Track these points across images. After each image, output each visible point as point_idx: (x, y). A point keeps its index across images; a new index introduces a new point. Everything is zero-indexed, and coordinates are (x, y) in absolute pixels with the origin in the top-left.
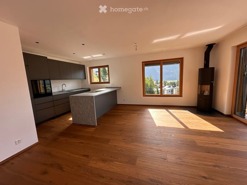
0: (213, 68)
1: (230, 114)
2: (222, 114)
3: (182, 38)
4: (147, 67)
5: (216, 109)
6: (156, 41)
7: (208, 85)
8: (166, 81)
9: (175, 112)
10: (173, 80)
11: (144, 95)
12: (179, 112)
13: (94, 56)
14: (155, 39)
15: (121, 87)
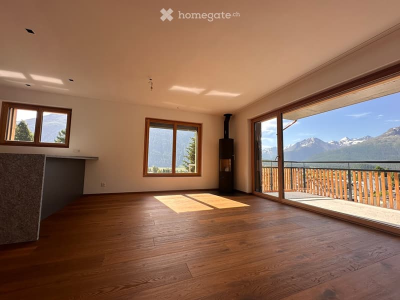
0: (233, 140)
1: (251, 192)
2: (244, 193)
3: (207, 94)
4: (152, 128)
5: (238, 189)
6: (176, 88)
7: (229, 159)
8: (157, 168)
9: (198, 196)
10: (166, 167)
11: (146, 174)
12: (202, 196)
13: (36, 77)
14: (175, 85)
15: (98, 158)
